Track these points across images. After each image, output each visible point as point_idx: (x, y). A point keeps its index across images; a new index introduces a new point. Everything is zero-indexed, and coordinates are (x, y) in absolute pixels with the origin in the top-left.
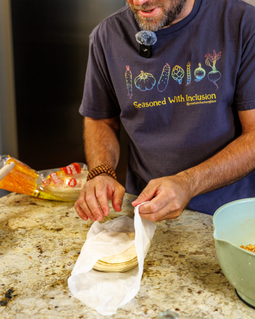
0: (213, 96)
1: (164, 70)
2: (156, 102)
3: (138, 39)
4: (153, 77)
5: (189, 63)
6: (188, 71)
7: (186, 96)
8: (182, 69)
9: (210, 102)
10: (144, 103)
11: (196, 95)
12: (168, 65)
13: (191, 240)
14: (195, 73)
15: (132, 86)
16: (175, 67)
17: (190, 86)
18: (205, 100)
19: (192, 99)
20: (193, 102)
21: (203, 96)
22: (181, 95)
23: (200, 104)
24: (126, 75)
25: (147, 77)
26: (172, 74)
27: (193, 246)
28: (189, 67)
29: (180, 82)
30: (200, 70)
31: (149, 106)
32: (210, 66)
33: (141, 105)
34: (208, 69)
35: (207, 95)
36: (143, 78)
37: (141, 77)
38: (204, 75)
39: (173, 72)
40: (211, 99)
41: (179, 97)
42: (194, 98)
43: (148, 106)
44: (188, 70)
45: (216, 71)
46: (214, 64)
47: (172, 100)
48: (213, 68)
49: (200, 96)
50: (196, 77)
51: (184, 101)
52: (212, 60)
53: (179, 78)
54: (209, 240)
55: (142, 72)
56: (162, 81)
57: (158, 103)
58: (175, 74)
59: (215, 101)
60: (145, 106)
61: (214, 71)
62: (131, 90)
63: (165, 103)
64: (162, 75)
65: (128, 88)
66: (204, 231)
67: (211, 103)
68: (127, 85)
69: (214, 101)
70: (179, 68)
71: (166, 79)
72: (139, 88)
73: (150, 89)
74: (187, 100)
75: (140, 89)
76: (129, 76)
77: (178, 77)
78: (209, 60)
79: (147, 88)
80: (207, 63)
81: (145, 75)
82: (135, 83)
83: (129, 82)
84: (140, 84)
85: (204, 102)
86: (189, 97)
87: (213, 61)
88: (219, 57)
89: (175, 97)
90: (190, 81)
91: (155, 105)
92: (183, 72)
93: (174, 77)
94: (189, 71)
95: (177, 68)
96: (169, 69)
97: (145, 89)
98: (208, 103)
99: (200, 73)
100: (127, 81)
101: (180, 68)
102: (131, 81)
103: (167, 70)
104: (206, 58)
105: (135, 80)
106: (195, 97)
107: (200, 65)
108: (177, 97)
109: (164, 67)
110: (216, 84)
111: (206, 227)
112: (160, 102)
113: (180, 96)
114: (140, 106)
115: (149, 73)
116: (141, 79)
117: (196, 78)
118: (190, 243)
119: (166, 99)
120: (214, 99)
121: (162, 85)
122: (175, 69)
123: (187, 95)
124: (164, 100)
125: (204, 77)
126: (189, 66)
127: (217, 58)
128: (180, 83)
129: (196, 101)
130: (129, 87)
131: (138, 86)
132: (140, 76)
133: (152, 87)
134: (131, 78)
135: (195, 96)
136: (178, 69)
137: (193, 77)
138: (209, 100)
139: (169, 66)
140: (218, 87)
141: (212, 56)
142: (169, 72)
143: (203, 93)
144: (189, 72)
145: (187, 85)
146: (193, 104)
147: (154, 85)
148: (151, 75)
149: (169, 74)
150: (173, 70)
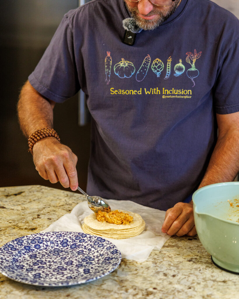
0: (190, 92)
1: (145, 61)
2: (132, 91)
3: (126, 25)
4: (133, 65)
5: (171, 58)
6: (168, 65)
7: (163, 89)
8: (162, 63)
9: (186, 97)
10: (121, 90)
11: (173, 89)
12: (149, 56)
14: (175, 68)
15: (111, 72)
16: (156, 60)
17: (168, 79)
18: (181, 95)
19: (168, 92)
20: (169, 95)
21: (179, 91)
22: (157, 88)
23: (176, 98)
24: (106, 60)
25: (128, 65)
26: (152, 66)
28: (170, 62)
29: (158, 75)
30: (181, 66)
31: (125, 93)
32: (190, 63)
33: (117, 91)
34: (188, 66)
35: (184, 90)
36: (124, 66)
37: (122, 65)
38: (184, 71)
39: (153, 64)
40: (187, 95)
41: (155, 89)
42: (171, 92)
43: (124, 93)
45: (195, 69)
46: (194, 62)
47: (148, 92)
48: (192, 66)
49: (177, 90)
50: (176, 72)
51: (160, 93)
52: (192, 58)
53: (158, 71)
55: (123, 59)
56: (142, 71)
57: (134, 92)
58: (155, 66)
59: (191, 97)
60: (121, 93)
61: (193, 68)
62: (109, 76)
63: (141, 94)
64: (142, 65)
65: (106, 73)
67: (187, 98)
68: (106, 70)
69: (189, 97)
70: (159, 61)
71: (145, 70)
72: (117, 74)
73: (128, 77)
74: (163, 93)
75: (119, 76)
76: (108, 62)
77: (158, 69)
78: (189, 57)
79: (126, 76)
80: (187, 61)
81: (126, 63)
82: (115, 69)
83: (108, 68)
84: (119, 71)
85: (180, 97)
86: (165, 90)
87: (193, 60)
88: (199, 56)
89: (151, 89)
90: (169, 75)
91: (130, 94)
92: (163, 66)
93: (153, 69)
94: (169, 65)
96: (149, 60)
97: (123, 76)
98: (184, 98)
99: (180, 69)
100: (106, 66)
101: (161, 62)
102: (110, 67)
103: (148, 61)
104: (187, 55)
105: (114, 67)
106: (171, 90)
107: (181, 61)
108: (153, 89)
109: (145, 58)
110: (193, 81)
112: (136, 91)
113: (156, 89)
114: (116, 93)
115: (129, 61)
116: (121, 66)
117: (175, 73)
119: (142, 89)
120: (189, 95)
121: (140, 76)
122: (156, 62)
123: (164, 88)
124: (140, 90)
125: (183, 72)
126: (169, 61)
127: (197, 57)
128: (158, 76)
129: (172, 95)
130: (108, 72)
131: (117, 73)
132: (121, 63)
133: (130, 75)
134: (111, 64)
135: (172, 90)
136: (159, 63)
137: (173, 72)
138: (185, 95)
139: (150, 58)
140: (194, 84)
141: (193, 55)
142: (149, 64)
143: (180, 88)
144: (169, 66)
145: (165, 78)
146: (169, 97)
147: (133, 74)
148: (132, 63)
149: (149, 65)
150: (153, 63)
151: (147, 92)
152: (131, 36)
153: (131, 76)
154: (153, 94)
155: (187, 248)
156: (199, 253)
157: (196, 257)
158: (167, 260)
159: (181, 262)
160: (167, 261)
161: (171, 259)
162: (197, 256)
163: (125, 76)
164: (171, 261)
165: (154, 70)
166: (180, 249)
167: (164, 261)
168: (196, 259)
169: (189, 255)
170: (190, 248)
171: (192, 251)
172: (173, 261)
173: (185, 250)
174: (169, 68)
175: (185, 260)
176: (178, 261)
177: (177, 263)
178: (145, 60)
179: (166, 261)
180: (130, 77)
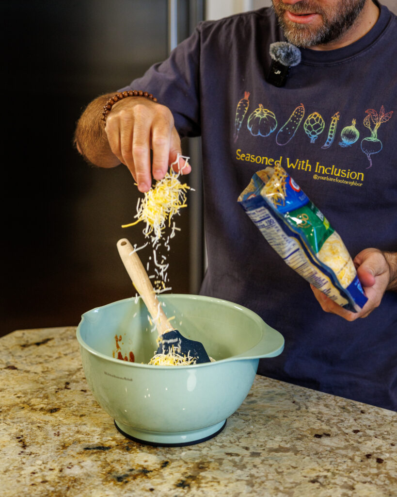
0: (361, 176)
1: (295, 114)
2: (266, 158)
4: (275, 118)
5: (338, 115)
6: (331, 126)
7: (316, 164)
8: (323, 121)
9: (352, 183)
11: (333, 166)
12: (303, 107)
13: (272, 428)
14: (342, 133)
15: (242, 124)
16: (314, 115)
17: (328, 150)
18: (345, 179)
19: (325, 171)
20: (325, 175)
21: (343, 172)
22: (308, 161)
24: (240, 104)
25: (266, 116)
26: (305, 123)
27: (275, 438)
28: (336, 121)
29: (313, 139)
30: (353, 130)
31: (255, 161)
32: (370, 128)
33: (244, 156)
34: (365, 132)
35: (350, 172)
36: (260, 116)
37: (258, 114)
38: (356, 140)
39: (308, 121)
40: (355, 180)
41: (303, 162)
42: (329, 171)
43: (253, 160)
44: (333, 125)
45: (376, 139)
46: (377, 127)
47: (292, 164)
48: (372, 133)
49: (340, 170)
50: (343, 139)
51: (310, 170)
52: (375, 121)
53: (314, 133)
54: (302, 428)
55: (261, 106)
56: (287, 129)
58: (309, 124)
59: (361, 185)
60: (249, 160)
61: (374, 138)
62: (238, 130)
64: (290, 119)
65: (235, 125)
66: (294, 414)
67: (354, 186)
68: (236, 120)
69: (358, 184)
70: (318, 118)
71: (293, 128)
73: (264, 136)
74: (316, 171)
75: (251, 131)
76: (243, 108)
77: (313, 130)
79: (261, 133)
80: (365, 123)
81: (264, 112)
82: (248, 121)
85: (343, 182)
86: (320, 167)
87: (375, 122)
88: (387, 118)
89: (298, 160)
90: (330, 142)
92: (322, 126)
93: (306, 129)
94: (334, 127)
95: (315, 116)
96: (302, 114)
97: (257, 133)
98: (349, 185)
99: (351, 136)
100: (237, 114)
101: (321, 119)
102: (244, 116)
103: (299, 114)
104: (367, 114)
106: (330, 169)
107: (354, 122)
108: (300, 162)
109: (296, 109)
110: (370, 160)
111: (297, 407)
112: (273, 161)
113: (306, 161)
114: (243, 158)
115: (270, 110)
116: (257, 116)
117: (342, 141)
118: (270, 432)
119: (282, 158)
120: (359, 181)
121: (284, 136)
122: (312, 117)
123: (318, 163)
124: (279, 160)
125: (354, 142)
126: (336, 119)
127: (384, 120)
128: (313, 141)
129: (330, 176)
130: (237, 124)
132: (256, 112)
134: (246, 111)
135: (332, 168)
136: (317, 119)
137: (338, 138)
138: (352, 180)
139: (304, 109)
140: (371, 164)
141: (377, 115)
142: (301, 119)
143: (346, 168)
144: (332, 128)
145: (324, 147)
146: (324, 178)
147: (273, 131)
148: (274, 114)
149: (300, 122)
150: (308, 118)
151: (290, 165)
152: (280, 71)
153: (269, 134)
154: (299, 169)
155: (311, 453)
156: (332, 466)
157: (325, 473)
158: (273, 480)
159: (297, 484)
160: (272, 482)
161: (280, 477)
162: (328, 471)
163: (259, 134)
164: (279, 480)
165: (307, 131)
166: (298, 456)
167: (267, 480)
168: (325, 477)
169: (314, 470)
170: (317, 453)
171: (319, 461)
172: (284, 480)
173: (307, 458)
174: (333, 130)
175: (305, 479)
176: (292, 481)
177: (290, 485)
178: (296, 111)
179: (271, 480)
180: (267, 136)
